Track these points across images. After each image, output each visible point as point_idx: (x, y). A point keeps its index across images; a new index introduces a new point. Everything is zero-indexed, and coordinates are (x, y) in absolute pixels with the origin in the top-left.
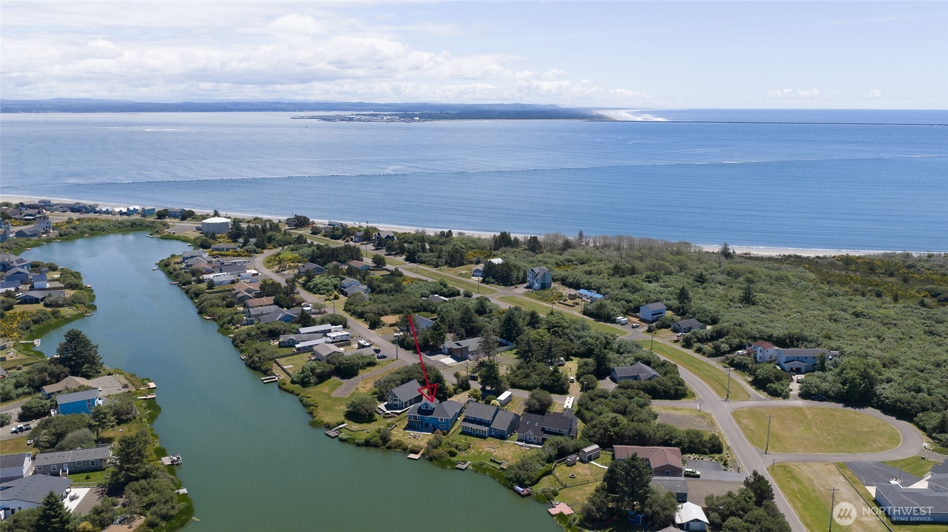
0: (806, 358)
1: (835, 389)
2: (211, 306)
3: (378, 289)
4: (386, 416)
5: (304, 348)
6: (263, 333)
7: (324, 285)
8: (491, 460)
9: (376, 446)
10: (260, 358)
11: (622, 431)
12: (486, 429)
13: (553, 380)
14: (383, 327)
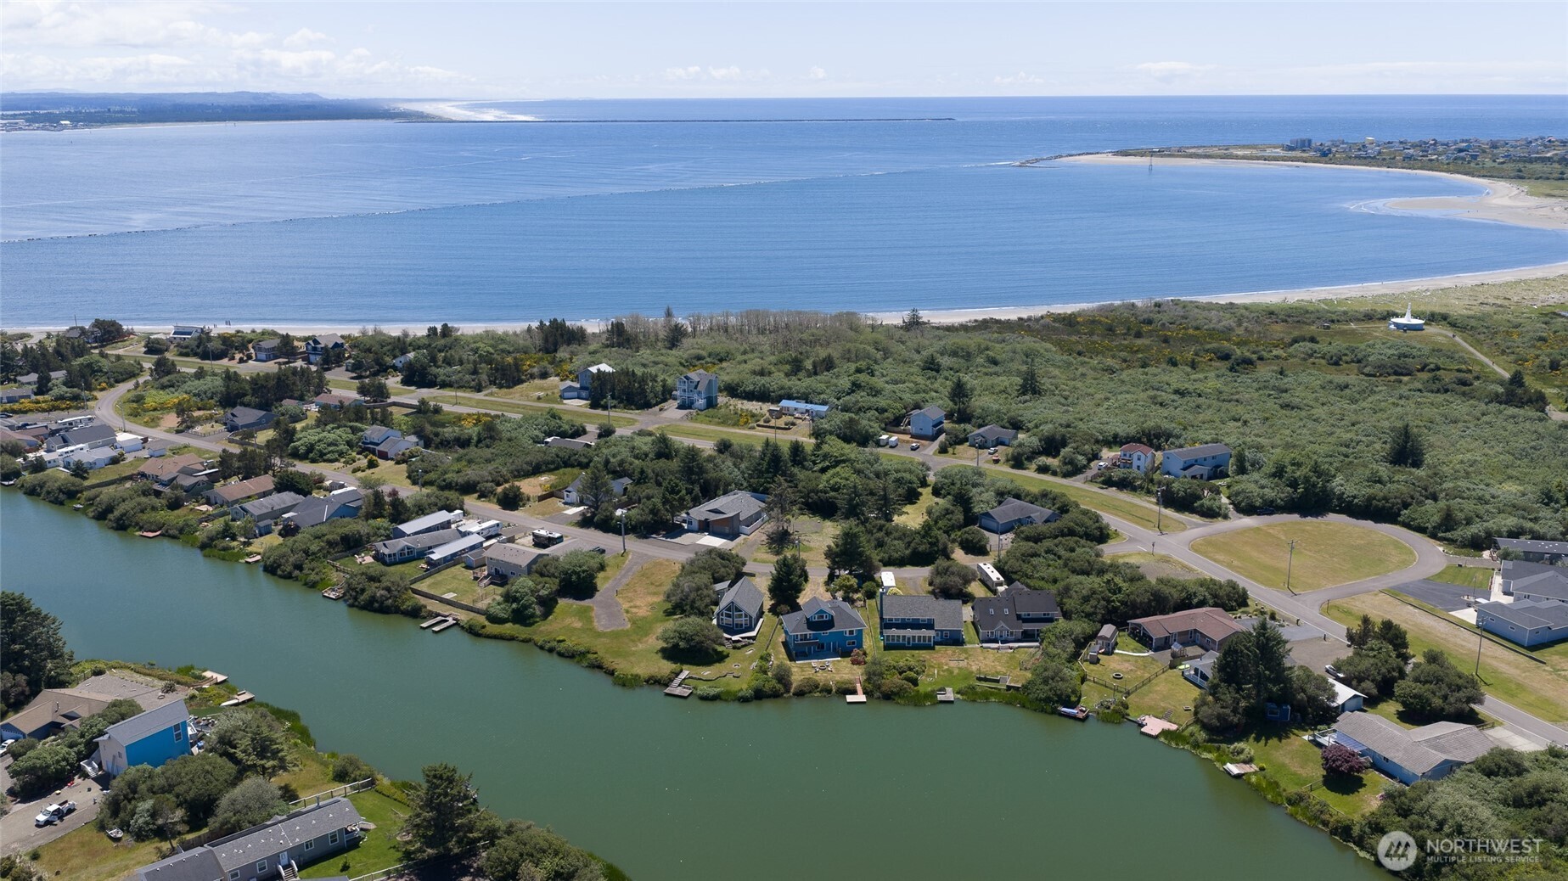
0: (1205, 459)
1: (1283, 495)
2: (142, 511)
3: (437, 440)
4: (739, 645)
5: (445, 559)
6: (330, 544)
7: (329, 445)
8: (979, 679)
9: (775, 695)
10: (388, 589)
11: (1132, 597)
12: (931, 633)
13: (930, 543)
14: (530, 503)
